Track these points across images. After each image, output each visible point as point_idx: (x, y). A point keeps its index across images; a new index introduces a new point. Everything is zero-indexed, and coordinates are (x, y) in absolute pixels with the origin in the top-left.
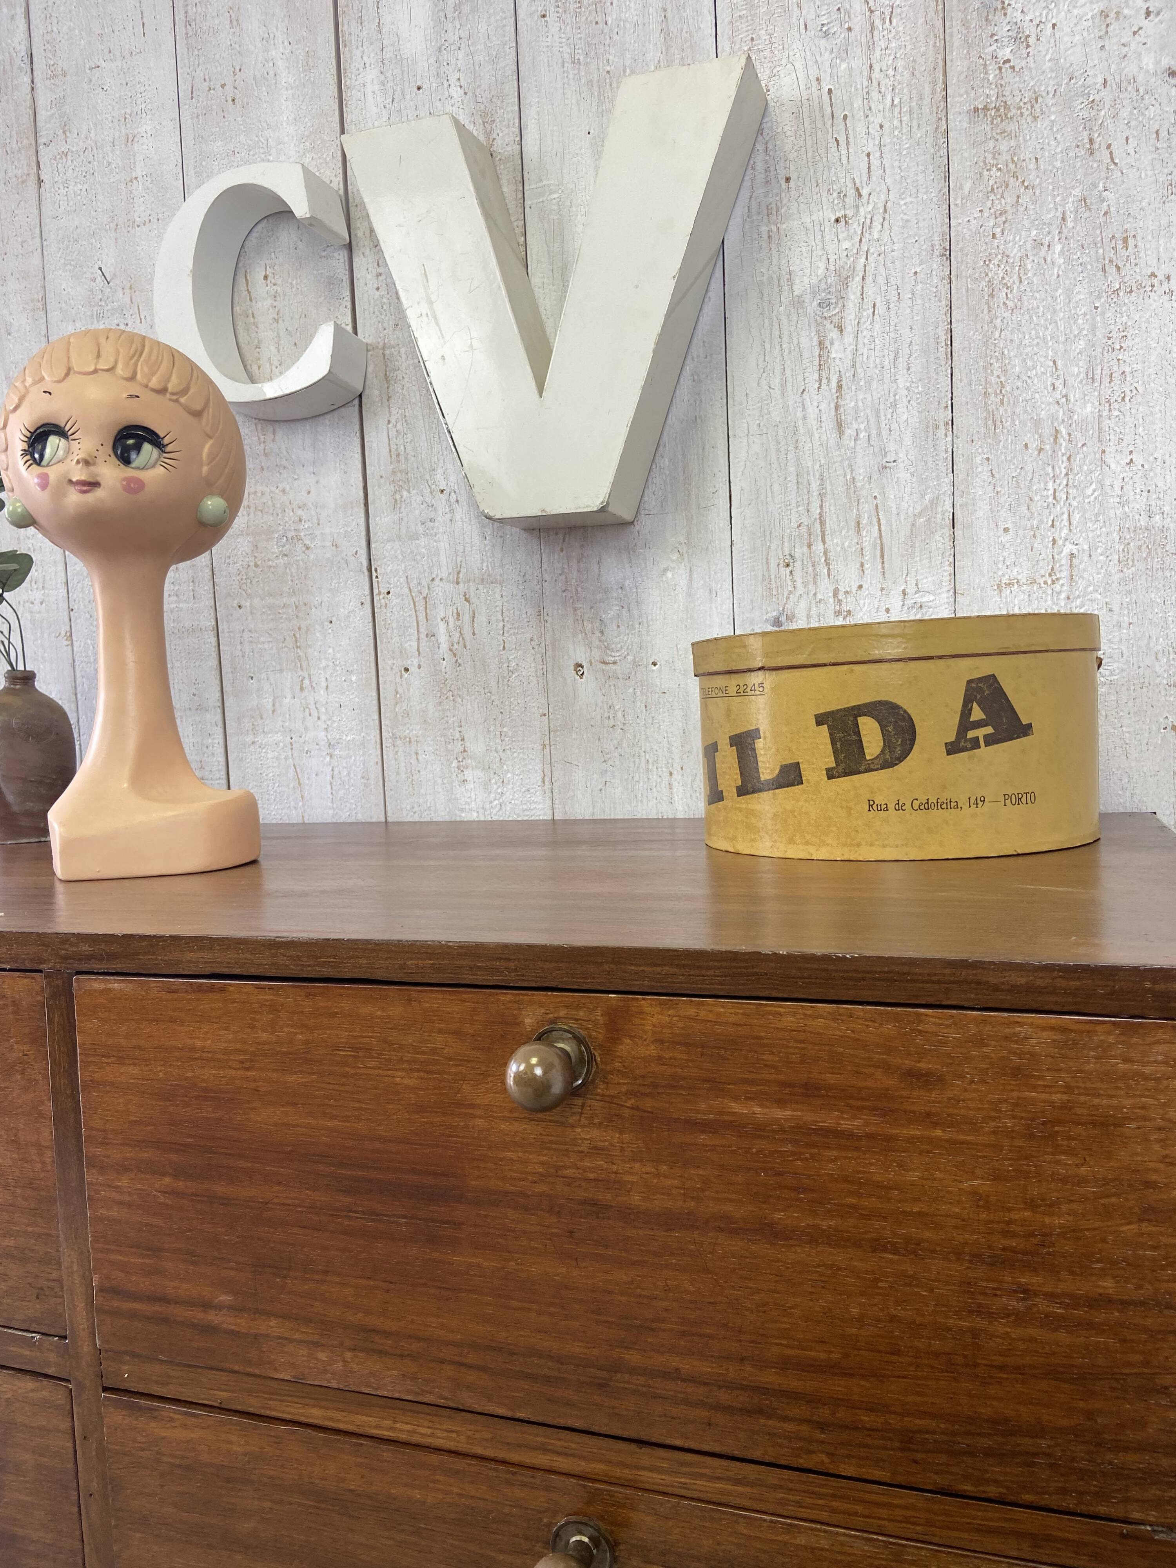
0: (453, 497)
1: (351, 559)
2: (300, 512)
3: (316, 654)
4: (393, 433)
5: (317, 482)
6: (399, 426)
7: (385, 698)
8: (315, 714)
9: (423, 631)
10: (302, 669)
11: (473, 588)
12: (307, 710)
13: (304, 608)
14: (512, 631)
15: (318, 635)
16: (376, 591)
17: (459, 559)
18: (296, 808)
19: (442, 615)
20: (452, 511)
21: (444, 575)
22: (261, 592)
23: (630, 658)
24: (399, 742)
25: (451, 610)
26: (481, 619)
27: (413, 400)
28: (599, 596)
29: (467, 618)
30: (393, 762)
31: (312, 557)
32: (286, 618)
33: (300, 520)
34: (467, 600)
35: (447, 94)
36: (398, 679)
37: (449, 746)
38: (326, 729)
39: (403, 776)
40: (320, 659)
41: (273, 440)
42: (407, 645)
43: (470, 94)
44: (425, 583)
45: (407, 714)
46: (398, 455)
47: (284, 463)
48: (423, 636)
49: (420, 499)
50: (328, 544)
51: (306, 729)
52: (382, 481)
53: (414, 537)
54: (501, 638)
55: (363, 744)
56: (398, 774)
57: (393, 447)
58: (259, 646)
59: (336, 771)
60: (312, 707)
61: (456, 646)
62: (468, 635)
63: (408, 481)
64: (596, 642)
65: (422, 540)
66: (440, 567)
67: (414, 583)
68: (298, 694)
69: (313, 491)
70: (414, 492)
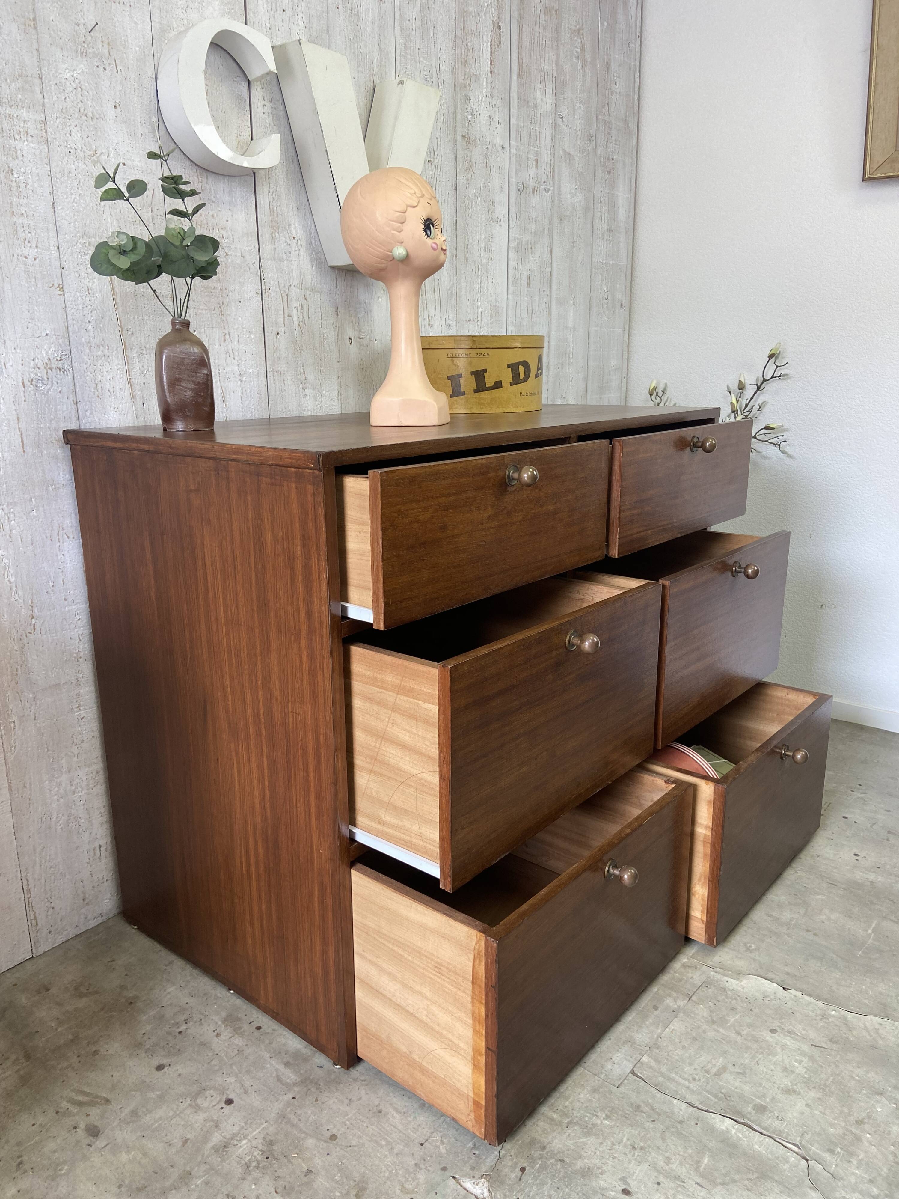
0: (299, 243)
1: (251, 266)
2: (222, 232)
3: (232, 320)
4: (271, 199)
5: (232, 216)
6: (274, 196)
7: (269, 349)
8: (232, 356)
9: (286, 311)
11: (308, 293)
12: (228, 354)
13: (225, 291)
14: (325, 318)
15: (233, 309)
16: (263, 288)
17: (302, 276)
18: (222, 412)
19: (295, 305)
20: (299, 250)
21: (296, 284)
23: (368, 337)
24: (276, 374)
25: (298, 304)
26: (312, 310)
27: (281, 183)
28: (357, 306)
29: (306, 309)
30: (273, 385)
31: (229, 261)
32: (215, 296)
33: (223, 237)
34: (305, 299)
35: (296, 23)
36: (275, 339)
37: (299, 377)
38: (238, 365)
39: (278, 393)
40: (235, 324)
41: (207, 183)
42: (278, 320)
43: (308, 28)
44: (287, 287)
45: (279, 359)
46: (274, 212)
47: (214, 199)
48: (286, 316)
50: (239, 254)
51: (227, 365)
52: (266, 224)
53: (281, 260)
54: (320, 321)
55: (258, 375)
56: (276, 391)
57: (272, 207)
58: (200, 311)
59: (244, 389)
60: (231, 351)
61: (301, 323)
62: (306, 318)
63: (278, 228)
64: (357, 328)
65: (285, 262)
66: (293, 279)
67: (282, 286)
68: (222, 343)
69: (230, 221)
70: (281, 235)
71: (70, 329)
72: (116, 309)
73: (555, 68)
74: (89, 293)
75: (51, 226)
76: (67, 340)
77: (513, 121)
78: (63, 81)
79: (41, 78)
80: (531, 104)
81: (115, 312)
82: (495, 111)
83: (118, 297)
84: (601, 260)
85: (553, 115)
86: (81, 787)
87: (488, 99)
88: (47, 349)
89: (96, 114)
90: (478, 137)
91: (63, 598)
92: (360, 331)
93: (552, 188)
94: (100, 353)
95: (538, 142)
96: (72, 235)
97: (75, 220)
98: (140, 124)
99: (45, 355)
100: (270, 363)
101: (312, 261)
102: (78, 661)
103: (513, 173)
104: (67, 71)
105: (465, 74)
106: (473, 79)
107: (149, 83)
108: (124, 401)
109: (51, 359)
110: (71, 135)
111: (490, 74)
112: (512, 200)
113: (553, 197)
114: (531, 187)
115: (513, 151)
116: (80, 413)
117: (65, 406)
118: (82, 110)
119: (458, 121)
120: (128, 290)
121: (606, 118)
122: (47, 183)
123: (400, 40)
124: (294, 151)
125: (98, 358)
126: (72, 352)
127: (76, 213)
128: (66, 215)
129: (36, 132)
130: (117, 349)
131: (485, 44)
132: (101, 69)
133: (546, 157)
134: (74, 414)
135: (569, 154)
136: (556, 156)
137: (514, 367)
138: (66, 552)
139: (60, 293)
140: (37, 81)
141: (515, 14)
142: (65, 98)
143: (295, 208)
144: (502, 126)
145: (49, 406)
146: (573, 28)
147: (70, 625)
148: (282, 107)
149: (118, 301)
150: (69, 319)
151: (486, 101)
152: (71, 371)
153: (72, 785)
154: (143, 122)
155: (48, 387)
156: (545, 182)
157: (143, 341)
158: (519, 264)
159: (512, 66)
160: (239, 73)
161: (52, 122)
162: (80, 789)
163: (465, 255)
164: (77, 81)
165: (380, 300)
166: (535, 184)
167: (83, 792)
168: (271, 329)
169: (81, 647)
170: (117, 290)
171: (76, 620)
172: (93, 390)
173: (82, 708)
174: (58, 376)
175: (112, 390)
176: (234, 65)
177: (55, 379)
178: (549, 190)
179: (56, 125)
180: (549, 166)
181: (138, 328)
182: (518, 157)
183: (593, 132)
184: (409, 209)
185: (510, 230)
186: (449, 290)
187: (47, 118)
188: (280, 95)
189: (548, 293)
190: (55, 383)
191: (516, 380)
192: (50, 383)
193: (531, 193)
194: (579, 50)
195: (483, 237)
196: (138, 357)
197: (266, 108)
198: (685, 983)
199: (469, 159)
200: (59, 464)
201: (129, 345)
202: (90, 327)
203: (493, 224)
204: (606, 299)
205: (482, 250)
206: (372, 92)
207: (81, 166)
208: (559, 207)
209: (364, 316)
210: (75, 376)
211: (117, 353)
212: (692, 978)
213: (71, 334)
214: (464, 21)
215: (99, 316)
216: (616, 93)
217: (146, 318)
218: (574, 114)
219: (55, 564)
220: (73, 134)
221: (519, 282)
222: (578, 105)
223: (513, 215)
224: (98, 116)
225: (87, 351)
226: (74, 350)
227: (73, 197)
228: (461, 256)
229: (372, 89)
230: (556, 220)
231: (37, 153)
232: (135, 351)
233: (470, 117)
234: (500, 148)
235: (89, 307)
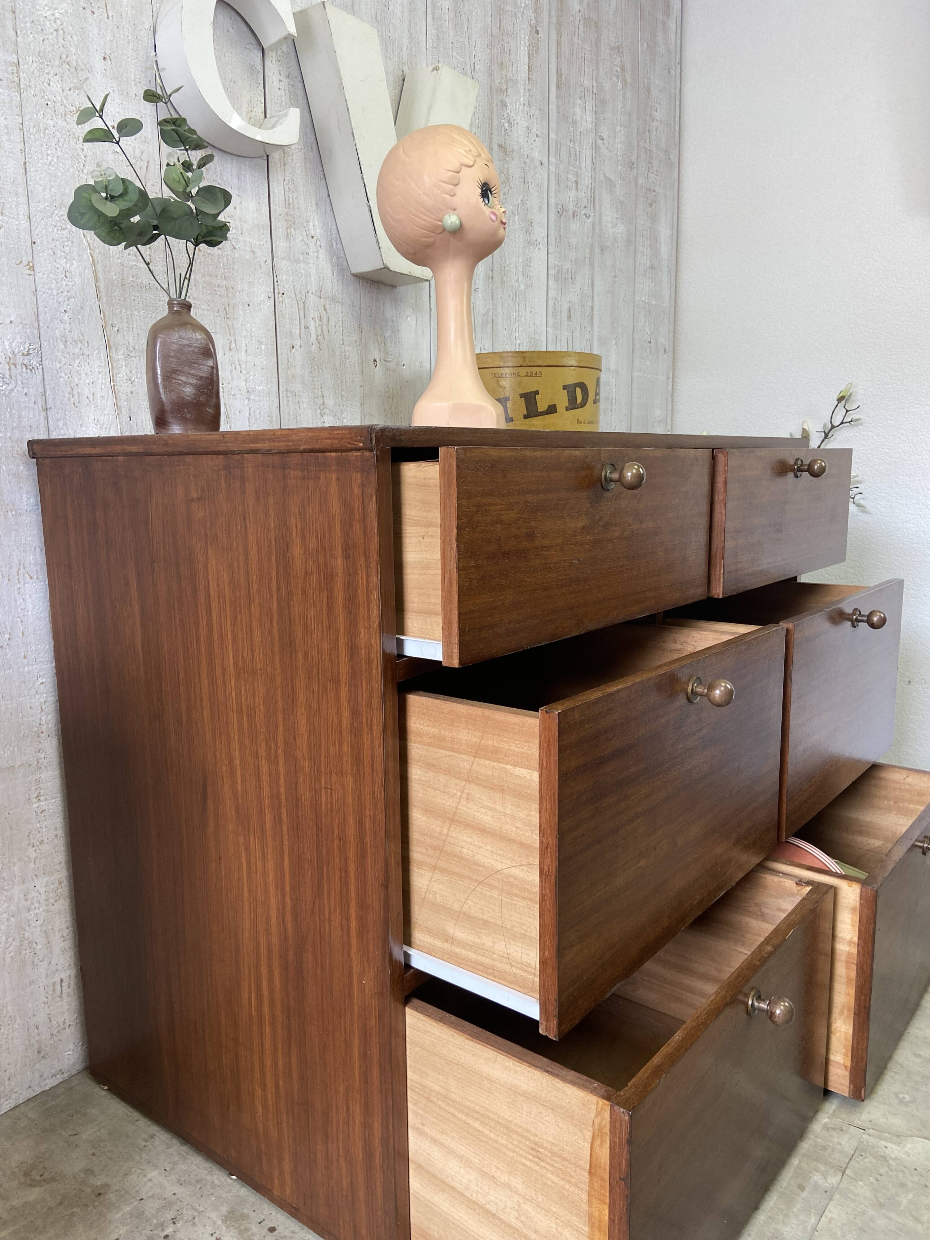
0: (318, 244)
1: (263, 264)
3: (239, 325)
4: (287, 189)
5: (241, 203)
6: (290, 186)
7: (281, 364)
8: (238, 368)
9: (302, 322)
10: (230, 335)
11: (328, 303)
12: (233, 365)
13: (231, 291)
14: (347, 334)
15: (240, 312)
16: (276, 292)
17: (321, 283)
19: (312, 316)
20: (318, 251)
21: (314, 291)
22: (202, 271)
23: (395, 360)
24: (289, 394)
25: (316, 315)
26: (332, 323)
27: (298, 172)
28: (384, 323)
29: (325, 321)
30: (286, 407)
31: (237, 255)
32: (219, 295)
34: (325, 310)
36: (289, 353)
37: (316, 400)
38: (246, 380)
39: (292, 417)
40: (242, 330)
42: (293, 331)
44: (303, 293)
45: (294, 377)
46: (289, 204)
48: (302, 327)
49: (300, 238)
50: (248, 249)
51: (232, 378)
52: (280, 217)
53: (297, 261)
54: (341, 337)
55: (269, 393)
56: (289, 415)
57: (287, 199)
58: (201, 312)
59: (252, 410)
60: (236, 363)
61: (319, 338)
62: (326, 332)
63: (294, 223)
64: (383, 349)
65: (302, 264)
66: (311, 285)
67: (298, 291)
68: (227, 352)
69: (238, 208)
70: (298, 232)
71: (40, 317)
72: (99, 299)
73: (595, 85)
74: (66, 276)
75: (21, 190)
76: (36, 331)
77: (553, 136)
78: (42, 19)
79: (14, 12)
80: (570, 120)
81: (98, 303)
82: (533, 122)
83: (102, 285)
84: (643, 299)
85: (594, 135)
86: (39, 902)
87: (526, 109)
88: (11, 340)
89: (81, 64)
90: (515, 148)
91: (22, 654)
92: (387, 353)
93: (592, 214)
94: (77, 350)
95: (577, 163)
96: (47, 204)
97: (51, 187)
98: (134, 83)
99: (7, 347)
100: (283, 381)
101: (333, 266)
102: (38, 737)
103: (552, 194)
104: (47, 8)
105: (502, 78)
106: (510, 84)
107: (145, 34)
108: (106, 412)
109: (16, 352)
110: (49, 85)
111: (527, 82)
112: (551, 223)
113: (593, 224)
114: (571, 211)
115: (552, 168)
116: (50, 422)
117: (32, 413)
118: (64, 57)
119: (494, 128)
120: (114, 277)
121: (647, 146)
122: (17, 136)
123: (432, 30)
124: (314, 137)
125: (75, 357)
126: (43, 346)
127: (53, 179)
128: (40, 179)
129: (6, 75)
130: (98, 348)
131: (522, 48)
132: (88, 11)
133: (586, 180)
134: (43, 422)
135: (610, 180)
136: (597, 181)
137: (570, 389)
138: (28, 596)
139: (29, 272)
140: (9, 15)
141: (554, 20)
142: (43, 40)
143: (314, 203)
144: (540, 139)
145: (11, 410)
146: (613, 45)
147: (29, 690)
148: (300, 85)
149: (102, 289)
150: (40, 305)
151: (523, 110)
152: (41, 370)
153: (26, 900)
154: (138, 80)
155: (11, 387)
156: (585, 207)
157: (131, 340)
158: (559, 293)
159: (551, 76)
160: (253, 40)
161: (26, 66)
162: (36, 905)
163: (502, 278)
164: (59, 22)
165: (409, 319)
166: (575, 208)
167: (41, 909)
168: (285, 340)
169: (43, 718)
170: (101, 277)
171: (38, 683)
172: (67, 395)
173: (42, 798)
174: (24, 375)
175: (91, 398)
176: (246, 29)
177: (19, 377)
178: (590, 216)
179: (32, 70)
180: (589, 189)
181: (125, 325)
182: (558, 176)
183: (634, 159)
184: (463, 167)
185: (550, 255)
186: (484, 315)
187: (20, 60)
188: (299, 71)
189: (589, 329)
190: (19, 382)
191: (573, 405)
192: (13, 382)
193: (571, 217)
194: (619, 69)
195: (521, 260)
196: (125, 360)
197: (282, 84)
198: (833, 1151)
199: (505, 171)
200: (21, 484)
201: (114, 344)
202: (66, 318)
203: (531, 247)
204: (650, 342)
205: (520, 274)
206: (401, 82)
207: (61, 123)
208: (600, 236)
209: (391, 336)
210: (45, 376)
211: (99, 352)
212: (839, 1144)
213: (41, 324)
214: (500, 20)
215: (77, 305)
216: (657, 120)
217: (136, 313)
218: (615, 138)
219: (13, 610)
220: (52, 83)
221: (559, 314)
222: (618, 128)
223: (552, 238)
224: (83, 67)
225: (62, 346)
226: (45, 344)
227: (50, 158)
228: (497, 278)
229: (401, 79)
230: (597, 250)
231: (7, 101)
232: (121, 352)
233: (506, 125)
234: (538, 164)
235: (66, 293)
